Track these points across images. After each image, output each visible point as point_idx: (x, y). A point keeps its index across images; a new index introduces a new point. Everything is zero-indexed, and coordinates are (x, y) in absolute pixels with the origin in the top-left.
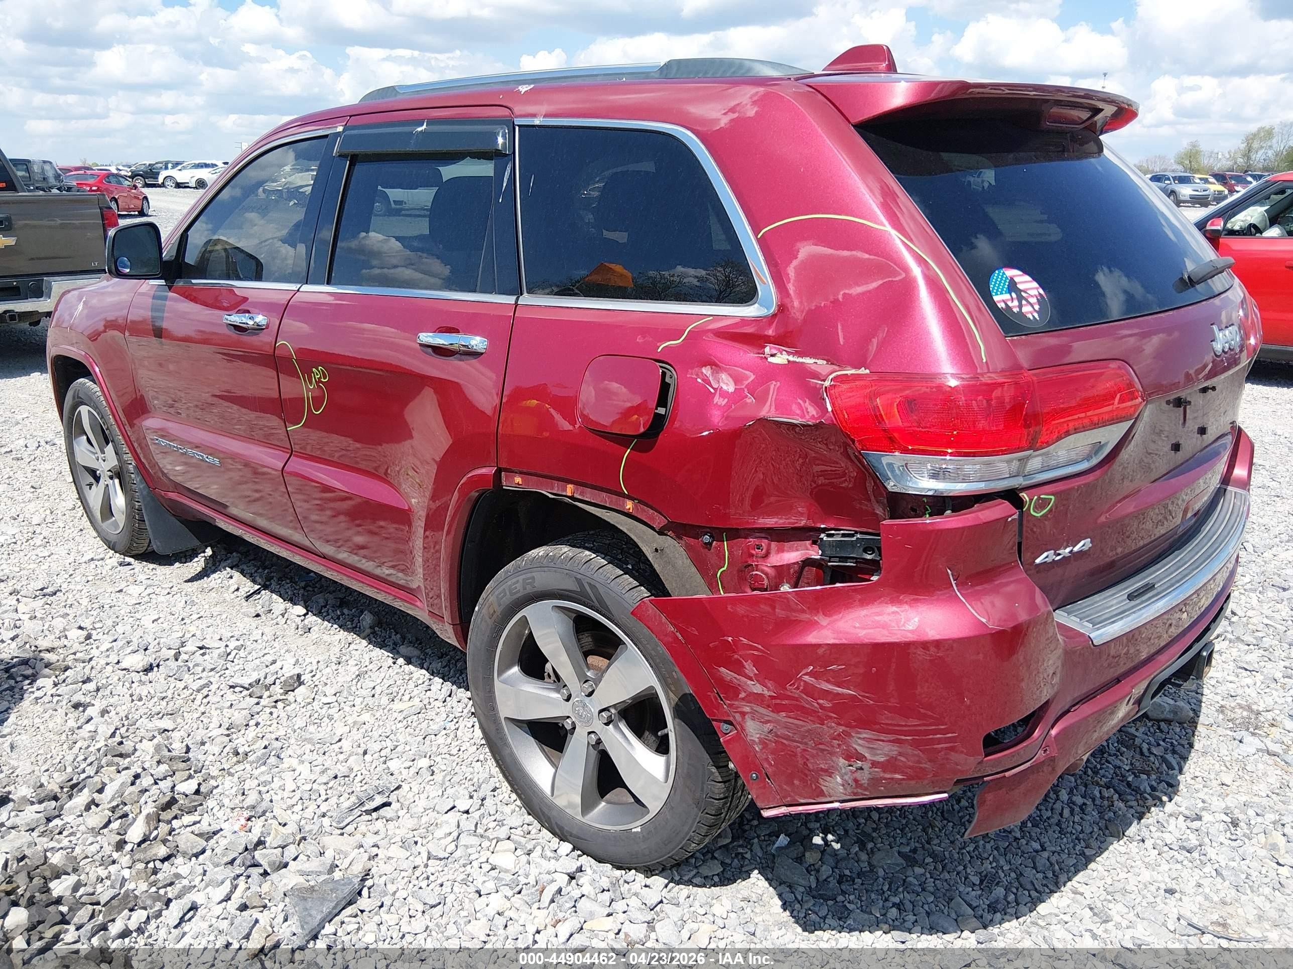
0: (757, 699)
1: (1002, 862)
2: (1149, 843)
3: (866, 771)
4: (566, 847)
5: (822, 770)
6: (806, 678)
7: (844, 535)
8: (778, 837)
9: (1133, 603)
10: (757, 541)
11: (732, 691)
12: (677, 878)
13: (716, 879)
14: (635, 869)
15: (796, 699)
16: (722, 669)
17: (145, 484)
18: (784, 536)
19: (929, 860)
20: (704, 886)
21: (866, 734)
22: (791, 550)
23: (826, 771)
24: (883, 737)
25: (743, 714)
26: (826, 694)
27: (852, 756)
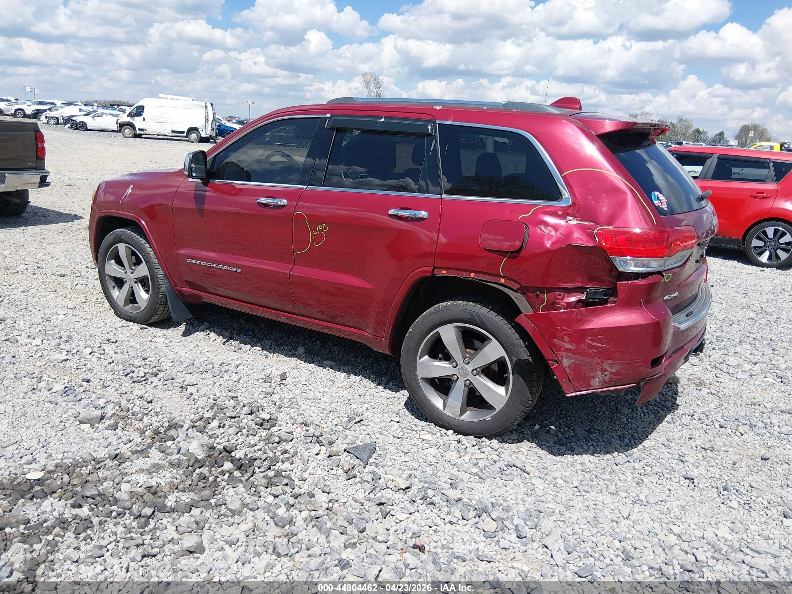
0: (569, 350)
1: (624, 431)
2: (677, 424)
3: (608, 376)
4: (450, 432)
5: (591, 376)
6: (588, 341)
7: (595, 290)
8: (535, 426)
9: (688, 318)
10: (560, 293)
11: (559, 348)
12: (501, 440)
13: (516, 441)
14: (485, 437)
15: (584, 350)
16: (555, 340)
17: (169, 284)
18: (570, 291)
19: (596, 431)
20: (512, 443)
21: (610, 361)
22: (572, 296)
23: (593, 377)
24: (615, 362)
25: (562, 357)
26: (596, 347)
27: (604, 370)
